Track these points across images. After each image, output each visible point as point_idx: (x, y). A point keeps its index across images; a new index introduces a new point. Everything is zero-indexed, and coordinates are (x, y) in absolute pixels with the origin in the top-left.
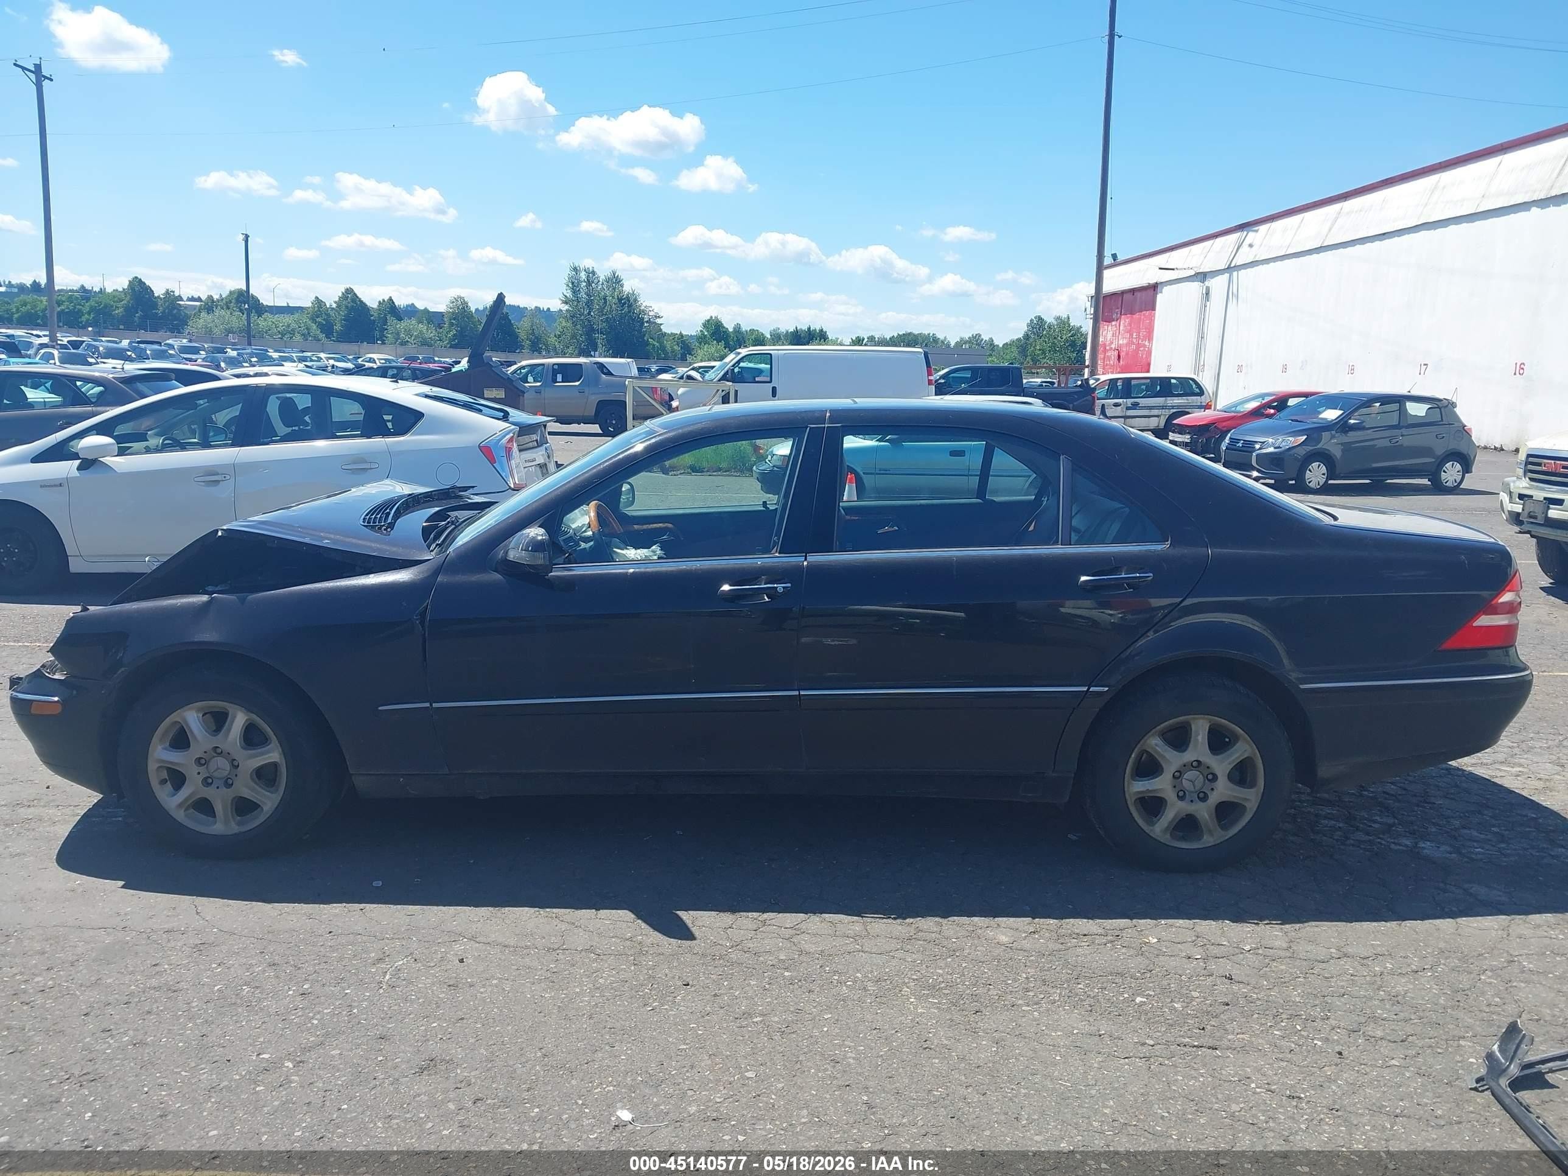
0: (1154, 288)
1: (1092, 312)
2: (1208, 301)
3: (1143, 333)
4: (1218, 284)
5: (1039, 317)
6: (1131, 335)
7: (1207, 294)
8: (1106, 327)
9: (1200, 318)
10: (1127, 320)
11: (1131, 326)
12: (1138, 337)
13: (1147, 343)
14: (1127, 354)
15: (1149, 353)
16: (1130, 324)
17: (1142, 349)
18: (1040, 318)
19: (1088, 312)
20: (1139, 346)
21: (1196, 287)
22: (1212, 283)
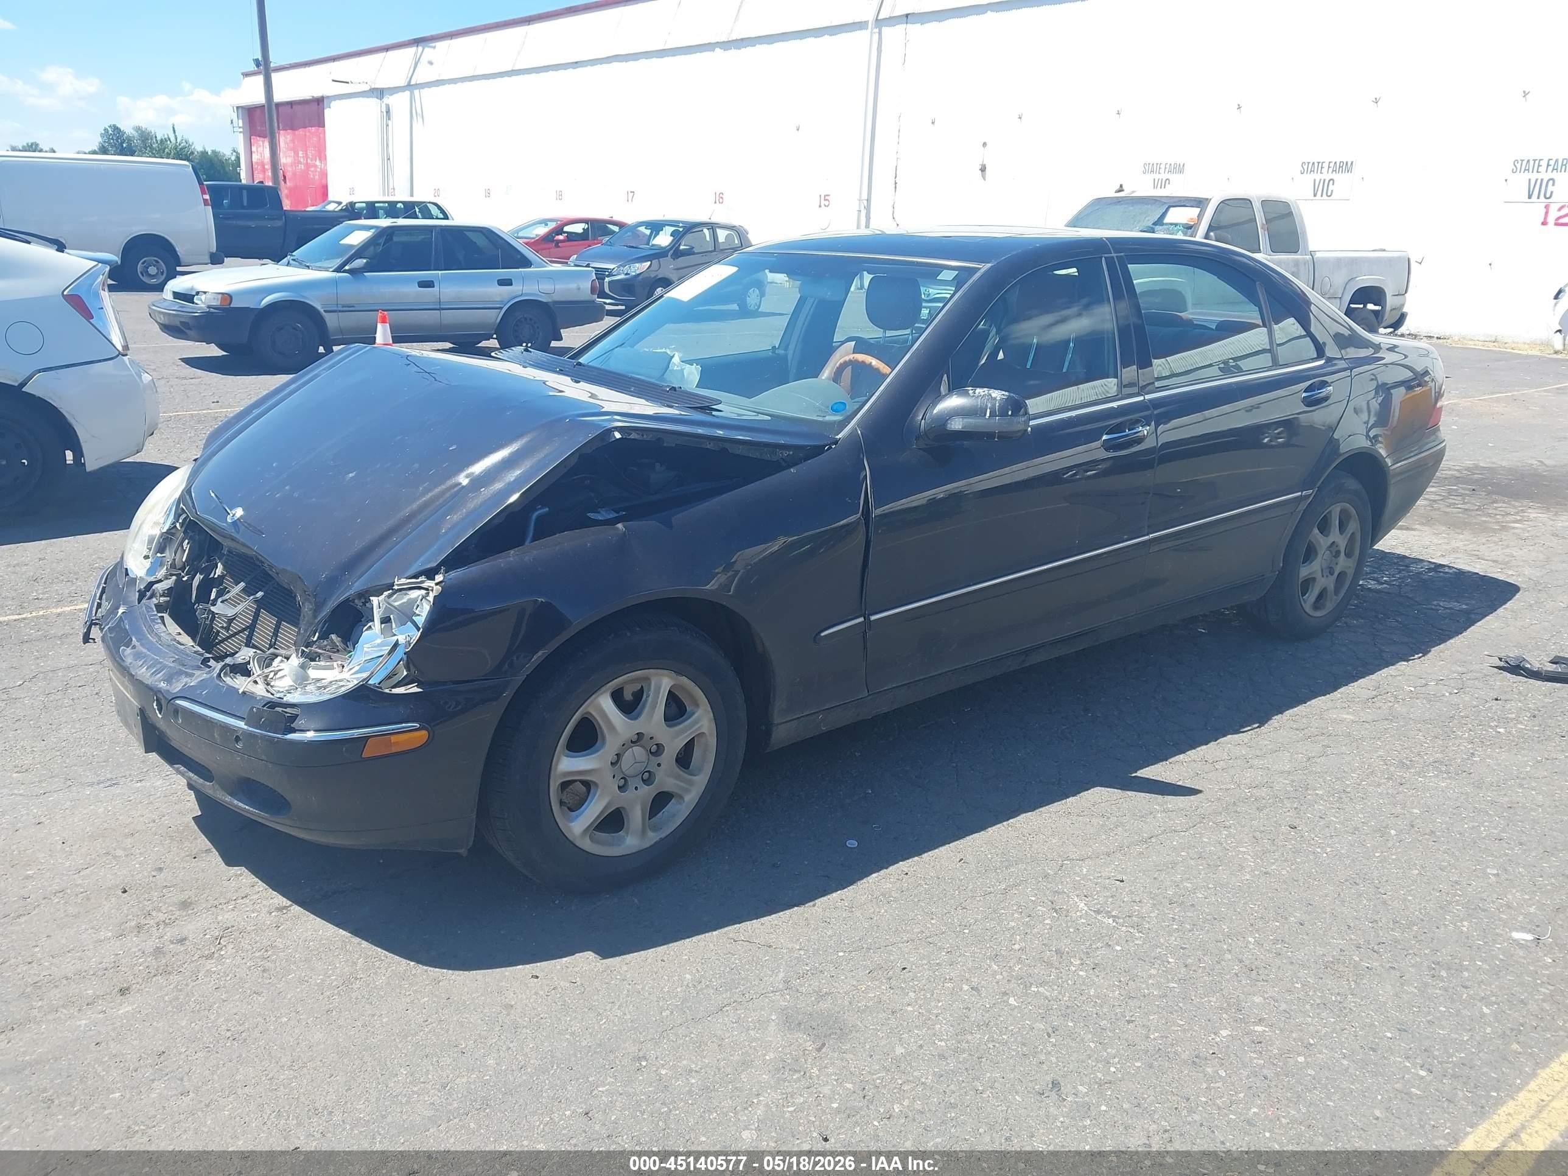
0: (319, 103)
1: (241, 124)
2: (389, 119)
3: (311, 152)
4: (399, 103)
5: (114, 126)
6: (296, 154)
7: (388, 112)
8: (261, 143)
9: (382, 138)
10: (288, 137)
11: (294, 143)
12: (306, 157)
13: (318, 163)
14: (294, 174)
15: (324, 174)
16: (293, 141)
17: (312, 169)
18: (116, 128)
19: (235, 124)
20: (308, 166)
21: (373, 103)
22: (390, 100)
